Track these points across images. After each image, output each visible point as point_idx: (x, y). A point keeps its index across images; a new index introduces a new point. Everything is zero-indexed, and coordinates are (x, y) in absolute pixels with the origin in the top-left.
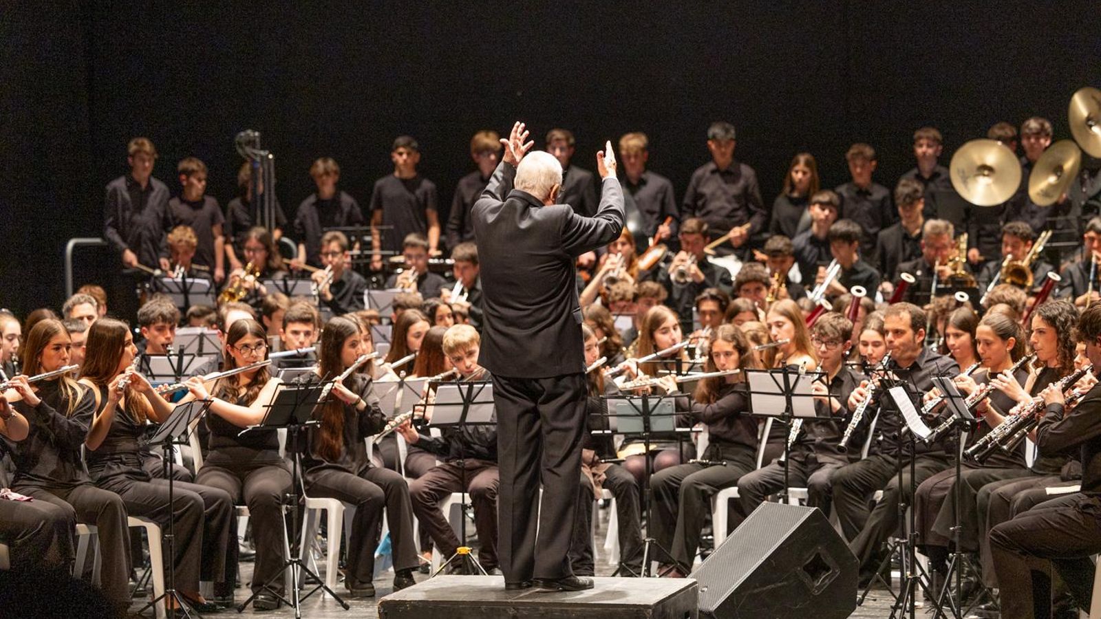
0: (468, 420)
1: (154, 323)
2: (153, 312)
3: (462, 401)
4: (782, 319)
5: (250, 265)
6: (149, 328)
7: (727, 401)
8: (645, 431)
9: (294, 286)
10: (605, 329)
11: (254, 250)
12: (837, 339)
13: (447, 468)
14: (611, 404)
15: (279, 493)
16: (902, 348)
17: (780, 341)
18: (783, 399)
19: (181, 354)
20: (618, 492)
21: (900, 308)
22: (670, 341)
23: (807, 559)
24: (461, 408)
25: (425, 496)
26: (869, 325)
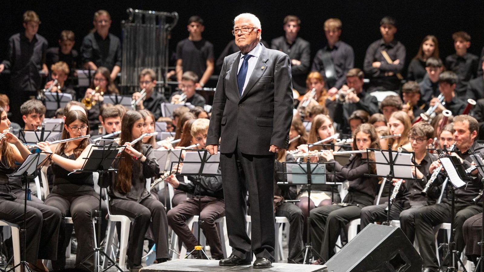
0: (204, 172)
1: (30, 113)
2: (30, 107)
3: (200, 161)
4: (398, 122)
5: (97, 88)
6: (27, 117)
7: (362, 168)
8: (308, 183)
9: (121, 100)
10: (299, 131)
11: (100, 80)
12: (423, 137)
13: (192, 201)
14: (288, 166)
15: (90, 210)
16: (462, 141)
17: (395, 135)
18: (389, 166)
19: (43, 130)
20: (291, 219)
21: (463, 118)
22: (328, 134)
23: (392, 257)
24: (199, 165)
25: (177, 217)
26: (446, 128)
